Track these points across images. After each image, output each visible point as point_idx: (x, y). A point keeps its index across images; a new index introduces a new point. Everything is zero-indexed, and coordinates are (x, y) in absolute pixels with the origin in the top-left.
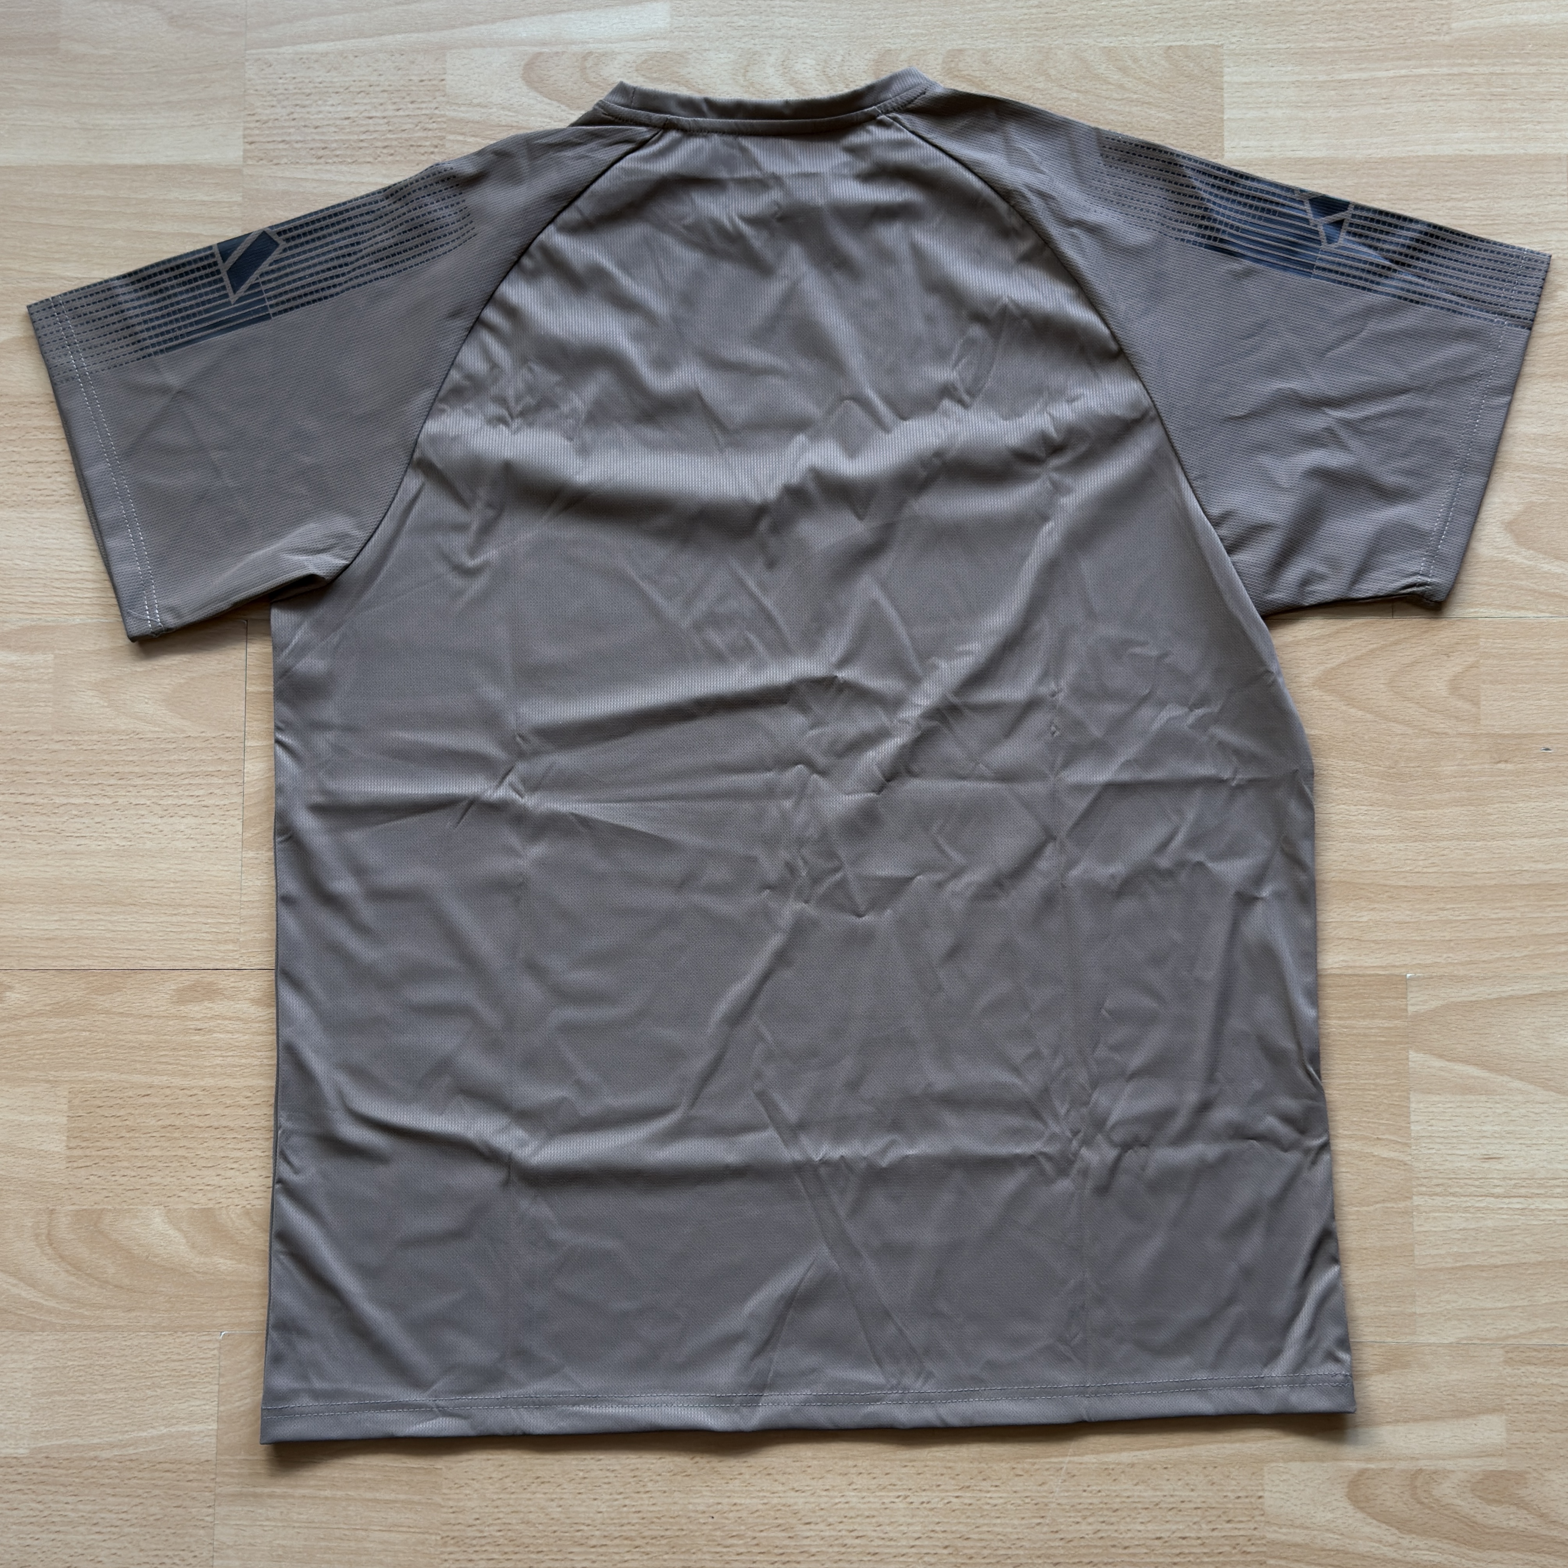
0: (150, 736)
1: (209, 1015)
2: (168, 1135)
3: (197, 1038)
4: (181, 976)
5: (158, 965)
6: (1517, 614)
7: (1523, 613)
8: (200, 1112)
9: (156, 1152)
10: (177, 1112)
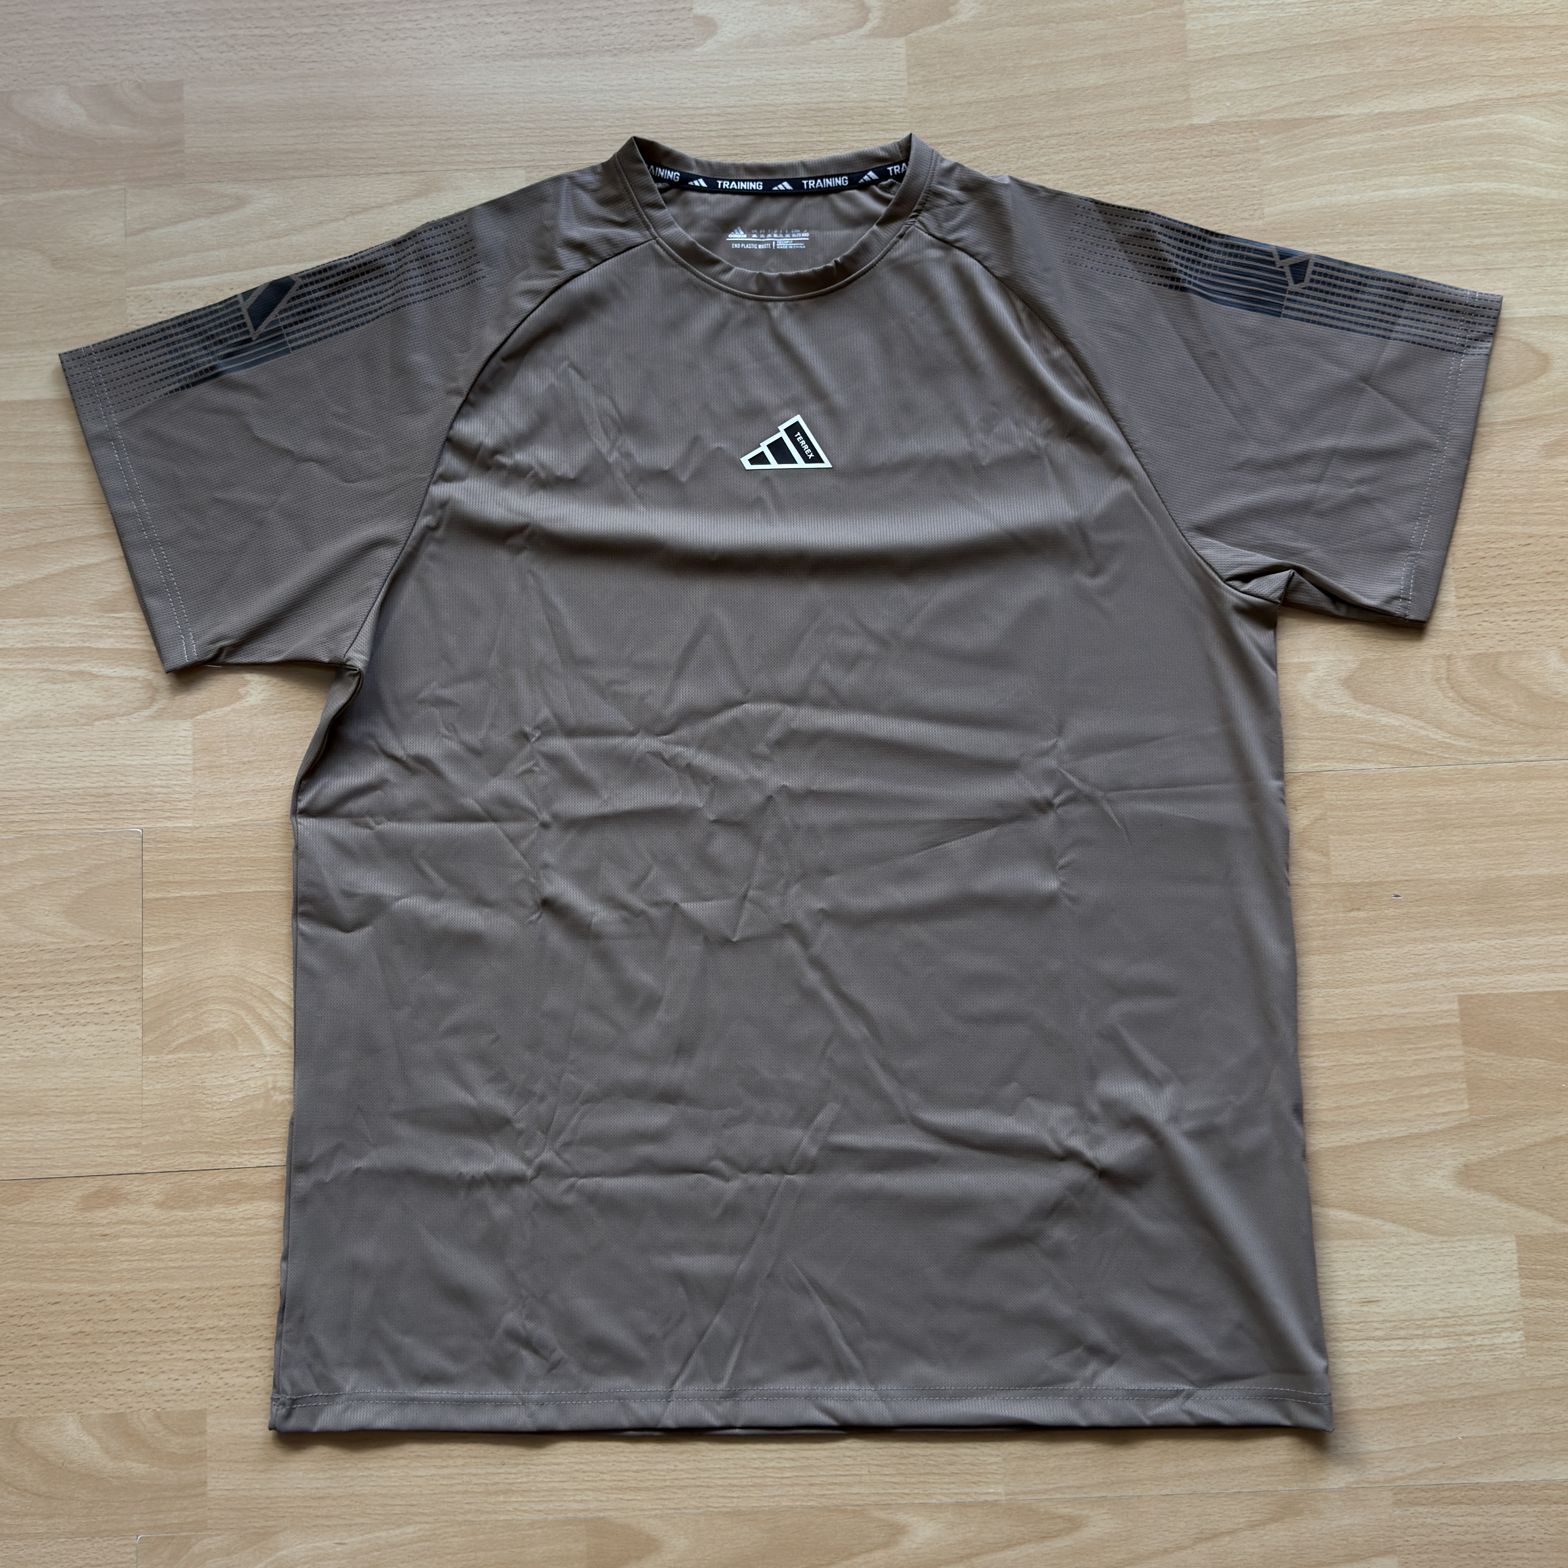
0: (53, 947)
1: (114, 1221)
2: (80, 1341)
3: (103, 1244)
4: (86, 1182)
5: (64, 1172)
6: (1359, 766)
7: (1363, 766)
8: (109, 1317)
9: (68, 1359)
10: (87, 1318)
